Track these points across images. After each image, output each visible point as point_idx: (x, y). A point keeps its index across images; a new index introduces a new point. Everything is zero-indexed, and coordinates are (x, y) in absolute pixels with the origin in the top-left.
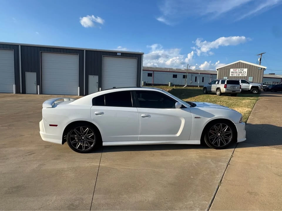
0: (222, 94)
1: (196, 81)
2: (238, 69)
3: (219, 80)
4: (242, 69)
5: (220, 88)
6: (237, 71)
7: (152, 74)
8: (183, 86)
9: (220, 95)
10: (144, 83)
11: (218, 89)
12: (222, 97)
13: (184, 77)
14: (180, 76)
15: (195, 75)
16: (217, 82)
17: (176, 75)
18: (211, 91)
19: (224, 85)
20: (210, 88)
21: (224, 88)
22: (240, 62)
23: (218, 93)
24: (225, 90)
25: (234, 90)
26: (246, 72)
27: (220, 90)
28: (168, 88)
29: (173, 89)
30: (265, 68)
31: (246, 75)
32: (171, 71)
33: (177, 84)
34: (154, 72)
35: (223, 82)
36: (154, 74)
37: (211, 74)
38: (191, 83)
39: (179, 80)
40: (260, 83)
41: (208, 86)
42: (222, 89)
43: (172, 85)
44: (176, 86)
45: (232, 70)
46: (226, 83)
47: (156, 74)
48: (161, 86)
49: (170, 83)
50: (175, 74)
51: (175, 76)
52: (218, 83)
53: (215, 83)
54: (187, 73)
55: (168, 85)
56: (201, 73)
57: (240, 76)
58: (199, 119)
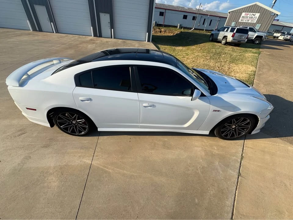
0: (227, 43)
1: (203, 24)
2: (250, 13)
3: (229, 28)
4: (254, 14)
5: (227, 36)
6: (249, 16)
7: (163, 12)
8: (191, 29)
9: (224, 45)
10: (156, 22)
11: (225, 37)
12: (226, 47)
13: (194, 18)
14: (190, 17)
15: (204, 17)
16: (226, 29)
17: (187, 16)
18: (217, 39)
19: (232, 33)
20: (218, 35)
21: (232, 37)
22: (256, 4)
23: (224, 42)
24: (231, 40)
25: (240, 39)
26: (257, 18)
27: (227, 38)
28: (176, 31)
29: (181, 32)
30: (279, 13)
31: (255, 22)
32: (183, 10)
33: (186, 27)
34: (166, 10)
35: (232, 30)
36: (166, 14)
37: (220, 17)
38: (199, 26)
39: (188, 22)
40: (265, 33)
41: (215, 33)
42: (229, 38)
43: (181, 27)
44: (185, 28)
45: (243, 14)
46: (235, 32)
47: (168, 14)
48: (170, 28)
49: (179, 24)
50: (186, 14)
51: (185, 17)
52: (227, 31)
53: (223, 30)
54: (198, 14)
55: (176, 27)
56: (211, 15)
57: (249, 22)
58: (218, 112)
